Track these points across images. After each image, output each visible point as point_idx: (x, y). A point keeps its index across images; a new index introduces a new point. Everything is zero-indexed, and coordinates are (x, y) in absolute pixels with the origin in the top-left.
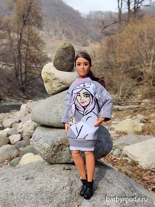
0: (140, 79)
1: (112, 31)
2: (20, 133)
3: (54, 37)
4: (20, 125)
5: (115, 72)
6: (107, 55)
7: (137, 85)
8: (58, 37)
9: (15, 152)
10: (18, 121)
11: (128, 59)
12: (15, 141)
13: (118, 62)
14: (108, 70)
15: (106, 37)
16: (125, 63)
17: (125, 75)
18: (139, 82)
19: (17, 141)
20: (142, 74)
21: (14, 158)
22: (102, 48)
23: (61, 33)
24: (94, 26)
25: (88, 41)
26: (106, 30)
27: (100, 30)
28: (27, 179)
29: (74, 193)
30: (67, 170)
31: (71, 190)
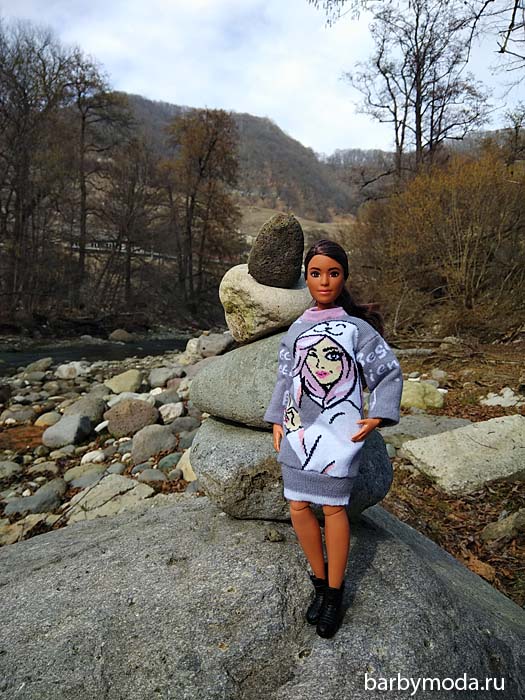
0: (440, 293)
1: (381, 190)
2: (182, 400)
3: (260, 202)
5: (386, 277)
6: (369, 240)
7: (432, 305)
8: (268, 203)
9: (170, 442)
10: (179, 374)
11: (413, 249)
12: (171, 416)
13: (391, 255)
14: (371, 271)
15: (368, 204)
16: (407, 257)
17: (406, 283)
18: (436, 298)
19: (176, 418)
20: (444, 281)
21: (166, 453)
22: (359, 226)
23: (275, 194)
24: (344, 180)
25: (331, 210)
26: (368, 188)
27: (356, 188)
28: (171, 562)
29: (290, 612)
30: (275, 541)
31: (284, 604)
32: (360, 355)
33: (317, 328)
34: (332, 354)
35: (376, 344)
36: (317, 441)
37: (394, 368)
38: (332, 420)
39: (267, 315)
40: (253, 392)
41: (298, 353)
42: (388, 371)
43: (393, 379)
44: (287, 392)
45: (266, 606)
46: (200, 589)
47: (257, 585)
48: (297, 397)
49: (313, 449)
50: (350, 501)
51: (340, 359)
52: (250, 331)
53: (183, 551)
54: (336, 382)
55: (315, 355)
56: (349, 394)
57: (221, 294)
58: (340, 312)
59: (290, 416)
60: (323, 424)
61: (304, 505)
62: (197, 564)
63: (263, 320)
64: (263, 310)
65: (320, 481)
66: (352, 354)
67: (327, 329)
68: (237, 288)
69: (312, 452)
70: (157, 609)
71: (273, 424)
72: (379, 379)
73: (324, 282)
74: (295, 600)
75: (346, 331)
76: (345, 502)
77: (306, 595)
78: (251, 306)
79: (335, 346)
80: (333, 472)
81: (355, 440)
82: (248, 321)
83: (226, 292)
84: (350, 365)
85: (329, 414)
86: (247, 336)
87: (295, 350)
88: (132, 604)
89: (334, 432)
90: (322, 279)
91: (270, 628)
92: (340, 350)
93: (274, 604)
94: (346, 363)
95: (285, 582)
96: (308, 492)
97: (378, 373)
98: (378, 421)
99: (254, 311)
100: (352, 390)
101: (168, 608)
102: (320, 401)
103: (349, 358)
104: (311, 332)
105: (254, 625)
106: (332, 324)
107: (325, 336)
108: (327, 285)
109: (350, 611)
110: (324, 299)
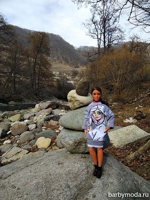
2: (35, 123)
4: (35, 118)
7: (109, 93)
9: (32, 136)
10: (33, 115)
12: (32, 128)
14: (92, 83)
17: (102, 87)
18: (110, 91)
19: (34, 129)
20: (113, 86)
21: (31, 140)
28: (59, 164)
29: (89, 173)
30: (84, 158)
31: (88, 172)
32: (105, 113)
33: (95, 107)
34: (99, 113)
35: (109, 110)
36: (96, 133)
37: (113, 116)
38: (99, 128)
39: (81, 103)
40: (78, 122)
41: (91, 113)
42: (112, 116)
43: (113, 118)
44: (87, 122)
45: (84, 172)
46: (68, 169)
47: (81, 168)
48: (91, 123)
49: (95, 135)
50: (103, 146)
51: (101, 114)
52: (76, 107)
53: (61, 161)
54: (100, 119)
55: (95, 113)
56: (103, 122)
57: (68, 97)
58: (100, 103)
59: (89, 127)
60: (97, 129)
61: (93, 148)
62: (66, 164)
63: (79, 104)
64: (80, 102)
65: (97, 142)
66: (103, 113)
67: (97, 107)
68: (73, 96)
69: (95, 136)
70: (58, 175)
71: (84, 129)
72: (109, 118)
73: (97, 96)
74: (90, 171)
75: (102, 107)
76: (102, 147)
77: (92, 169)
78: (76, 101)
79: (99, 111)
80: (100, 140)
81: (105, 132)
82: (75, 104)
83: (69, 97)
84: (103, 115)
85: (98, 127)
86: (75, 108)
87: (90, 112)
88: (51, 175)
89: (100, 131)
90: (96, 96)
91: (85, 177)
92: (101, 112)
93: (86, 172)
94: (102, 115)
95: (87, 167)
96: (94, 145)
97: (109, 117)
98: (109, 128)
99: (77, 102)
100: (104, 121)
101: (60, 175)
102: (96, 124)
103: (103, 114)
104: (94, 108)
105: (82, 177)
106: (98, 106)
107: (97, 109)
108: (97, 97)
109: (103, 173)
110: (97, 100)
